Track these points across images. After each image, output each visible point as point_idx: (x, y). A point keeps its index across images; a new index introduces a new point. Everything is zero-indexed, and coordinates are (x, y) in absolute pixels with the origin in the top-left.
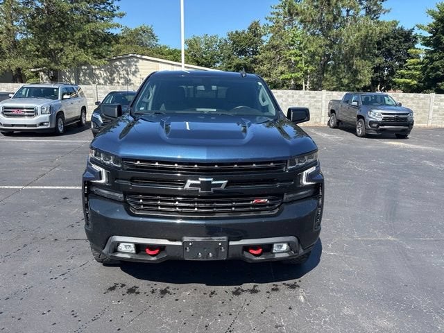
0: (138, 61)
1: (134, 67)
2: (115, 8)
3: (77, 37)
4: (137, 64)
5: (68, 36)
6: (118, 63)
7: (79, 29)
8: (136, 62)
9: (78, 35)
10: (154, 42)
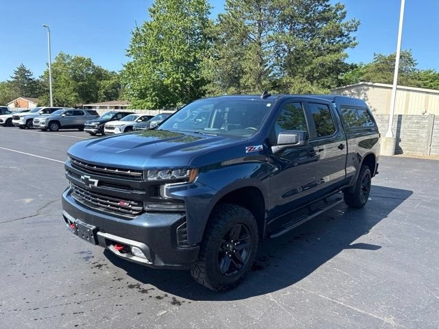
0: (368, 89)
1: (363, 95)
2: (352, 39)
3: (306, 70)
4: (367, 92)
5: (299, 70)
6: (347, 92)
7: (311, 63)
8: (366, 90)
9: (308, 68)
10: (410, 68)
